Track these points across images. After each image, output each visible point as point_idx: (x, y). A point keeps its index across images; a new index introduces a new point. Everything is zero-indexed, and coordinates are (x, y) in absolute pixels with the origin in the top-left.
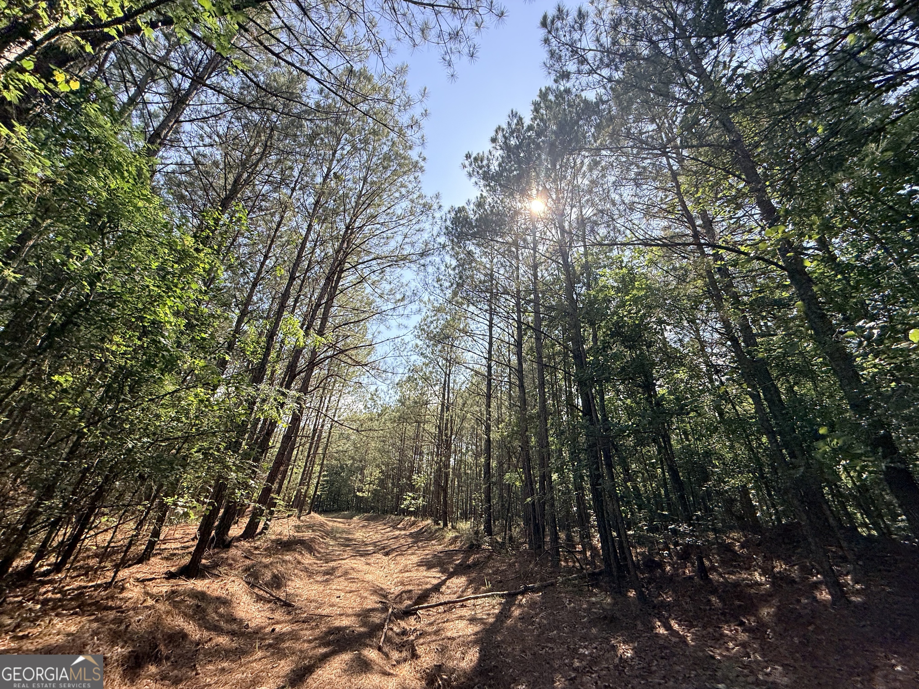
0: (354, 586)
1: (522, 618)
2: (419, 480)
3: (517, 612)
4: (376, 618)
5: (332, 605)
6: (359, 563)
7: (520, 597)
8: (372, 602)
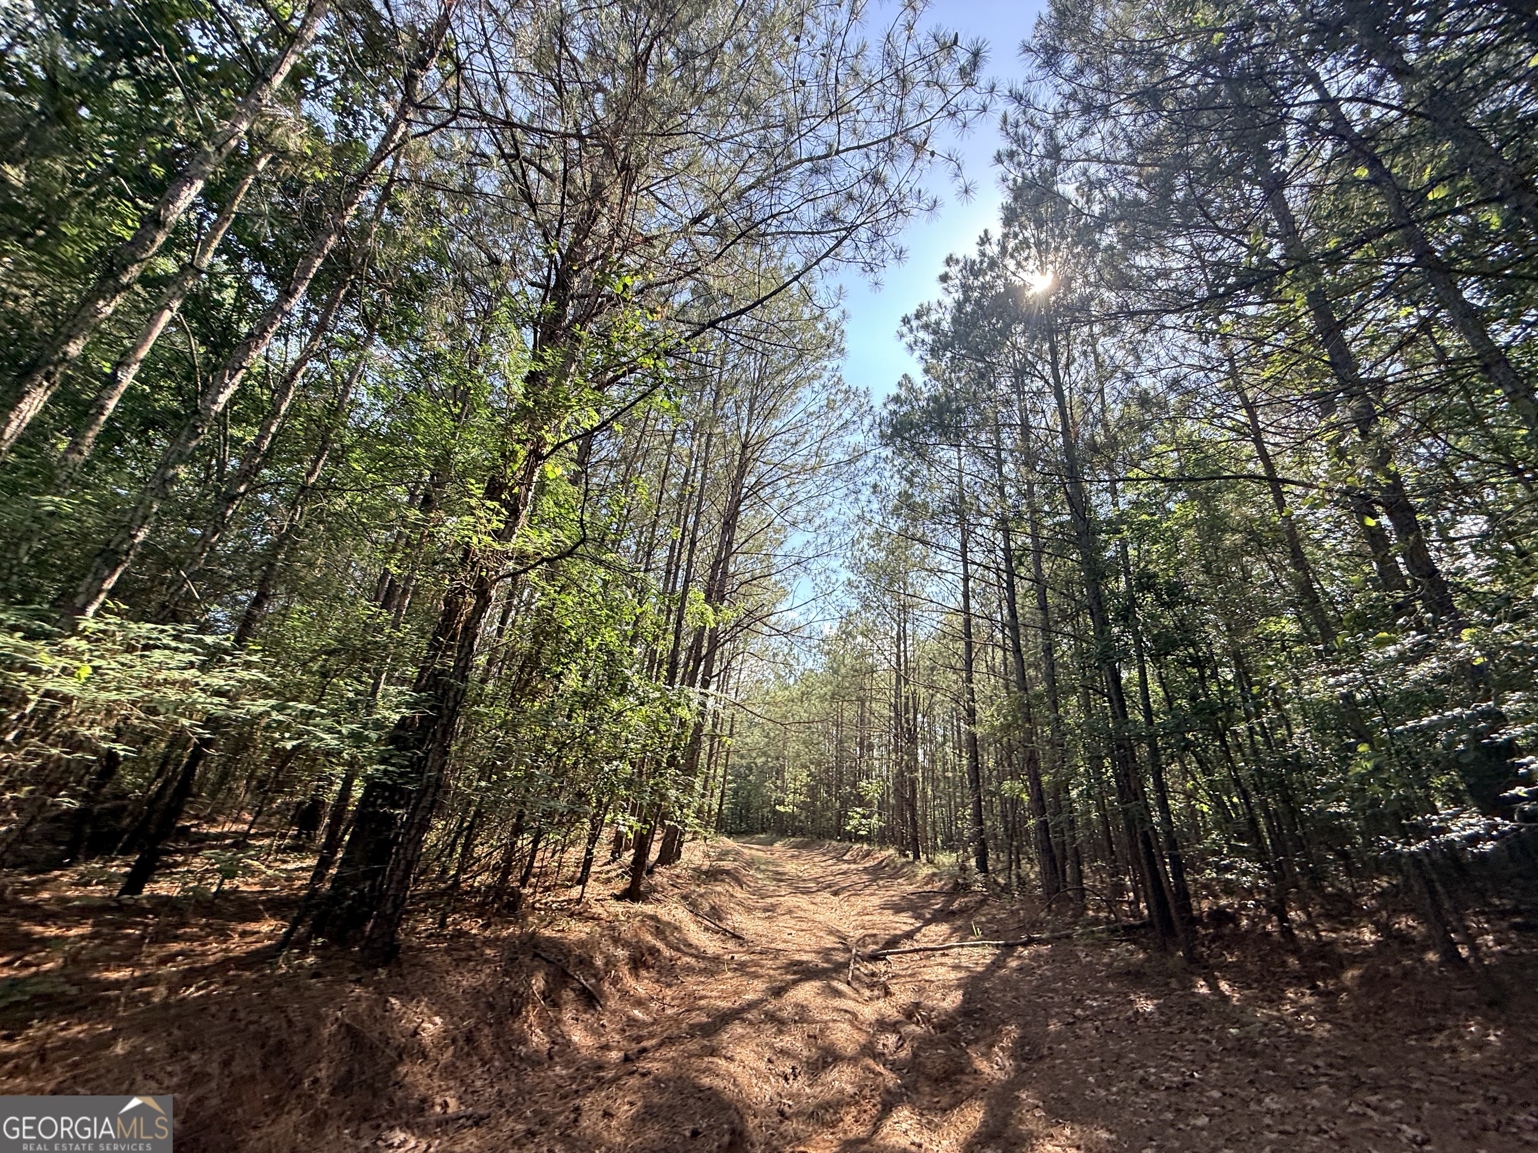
0: (805, 926)
1: (1020, 969)
2: (871, 788)
3: (1014, 964)
4: (840, 957)
5: (785, 941)
6: (803, 901)
7: (1020, 949)
8: (830, 942)
